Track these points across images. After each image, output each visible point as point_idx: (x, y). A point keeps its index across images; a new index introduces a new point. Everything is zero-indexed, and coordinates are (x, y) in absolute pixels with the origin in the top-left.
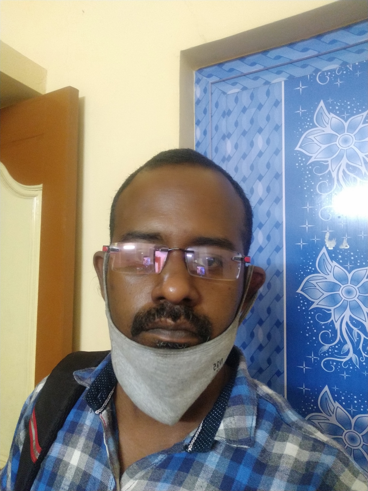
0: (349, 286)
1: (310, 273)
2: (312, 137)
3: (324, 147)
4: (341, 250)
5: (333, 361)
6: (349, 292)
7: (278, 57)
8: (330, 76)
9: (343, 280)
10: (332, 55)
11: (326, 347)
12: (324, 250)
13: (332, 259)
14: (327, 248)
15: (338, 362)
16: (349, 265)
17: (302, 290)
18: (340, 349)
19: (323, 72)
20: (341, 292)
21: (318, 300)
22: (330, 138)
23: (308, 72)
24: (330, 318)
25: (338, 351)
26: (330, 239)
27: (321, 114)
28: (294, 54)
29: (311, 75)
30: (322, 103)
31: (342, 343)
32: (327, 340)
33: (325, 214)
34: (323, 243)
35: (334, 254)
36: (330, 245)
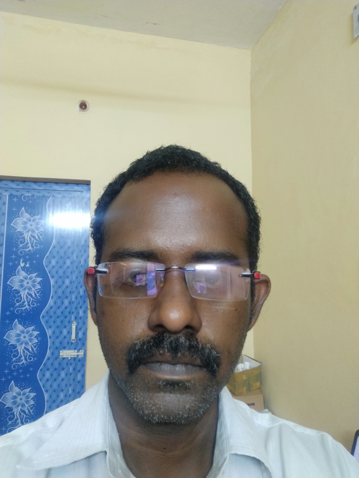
0: (28, 280)
1: (13, 276)
2: (18, 221)
3: (23, 226)
4: (26, 267)
5: (20, 309)
6: (28, 283)
7: (6, 185)
8: (27, 198)
9: (26, 278)
10: (29, 190)
11: (18, 304)
12: (19, 267)
13: (23, 270)
14: (21, 266)
15: (21, 310)
16: (29, 273)
17: (9, 282)
18: (23, 304)
19: (25, 196)
20: (25, 283)
21: (16, 286)
22: (25, 223)
23: (19, 194)
24: (19, 293)
25: (22, 305)
26: (22, 262)
27: (22, 212)
28: (13, 185)
29: (20, 196)
30: (23, 208)
31: (24, 302)
32: (18, 301)
33: (21, 253)
34: (19, 264)
35: (23, 269)
36: (22, 265)
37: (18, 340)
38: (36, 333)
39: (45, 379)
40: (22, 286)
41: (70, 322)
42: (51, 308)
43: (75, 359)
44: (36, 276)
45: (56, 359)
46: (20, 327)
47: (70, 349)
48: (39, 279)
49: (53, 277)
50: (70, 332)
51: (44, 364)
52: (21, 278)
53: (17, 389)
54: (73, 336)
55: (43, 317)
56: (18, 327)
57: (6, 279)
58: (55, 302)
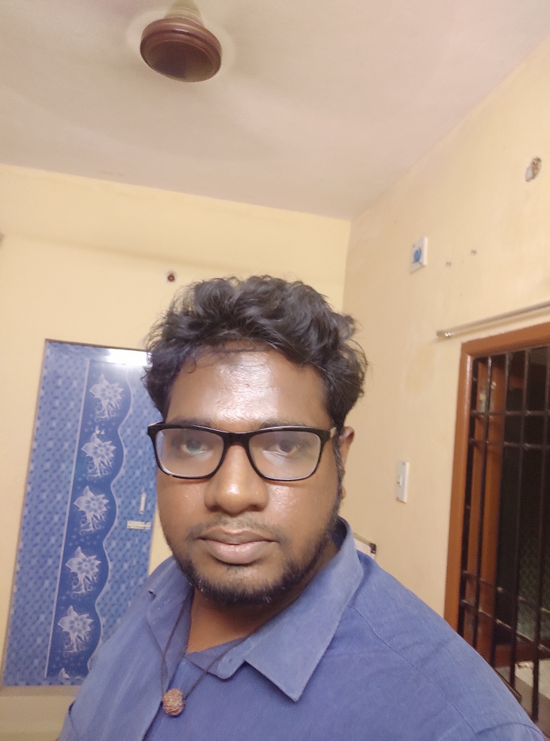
0: (102, 448)
1: (88, 442)
2: (97, 387)
3: (101, 393)
5: (92, 476)
6: (101, 451)
9: (100, 446)
11: (90, 471)
12: (94, 434)
15: (94, 477)
16: (103, 440)
17: (84, 449)
18: (95, 472)
20: (99, 451)
21: (89, 453)
22: (104, 390)
24: (92, 460)
31: (96, 469)
32: (90, 468)
33: (98, 420)
34: (94, 431)
35: (99, 436)
36: (98, 432)
37: (88, 507)
38: (106, 501)
39: (111, 548)
40: (95, 453)
41: (140, 493)
42: (123, 477)
43: (141, 531)
44: (111, 445)
45: (123, 528)
46: (91, 494)
47: (137, 520)
48: (113, 448)
49: (126, 446)
50: (139, 504)
51: (112, 534)
52: (96, 445)
53: (82, 556)
54: (142, 508)
55: (114, 486)
56: (89, 494)
57: (81, 445)
58: (127, 472)
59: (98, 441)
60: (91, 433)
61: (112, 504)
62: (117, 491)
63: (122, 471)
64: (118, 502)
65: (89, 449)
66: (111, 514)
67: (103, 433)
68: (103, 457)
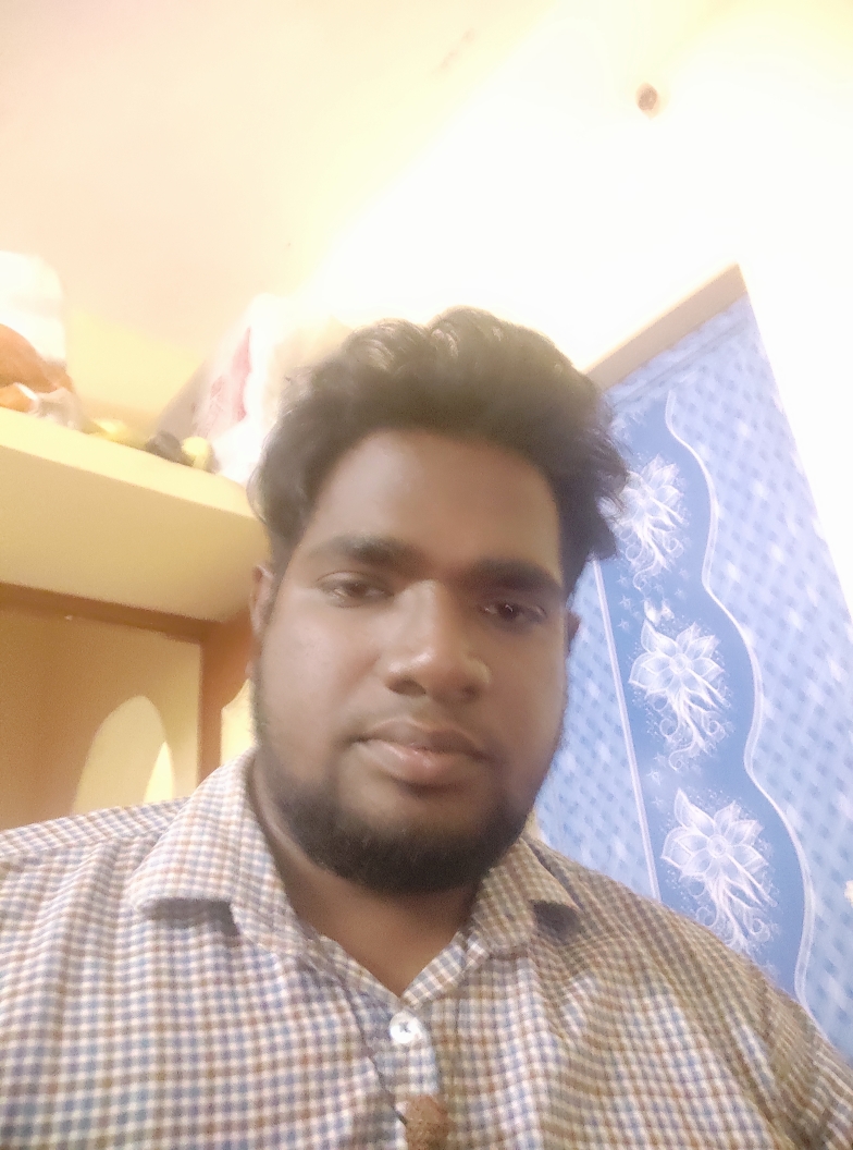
0: (679, 656)
1: (637, 655)
4: (664, 618)
9: (671, 652)
12: (647, 623)
13: (658, 631)
14: (649, 621)
15: (685, 753)
16: (673, 633)
18: (684, 735)
20: (673, 668)
21: (652, 686)
24: (665, 703)
25: (682, 738)
26: (650, 608)
31: (685, 727)
32: (668, 730)
33: (639, 582)
34: (644, 618)
35: (659, 627)
37: (704, 863)
38: (750, 828)
42: (771, 726)
44: (699, 636)
46: (697, 815)
48: (707, 643)
52: (662, 656)
56: (694, 818)
57: (625, 673)
58: (779, 705)
59: (662, 641)
60: (637, 627)
61: (773, 830)
62: (773, 781)
63: (763, 706)
64: (790, 818)
65: (649, 675)
66: (783, 872)
67: (667, 611)
68: (691, 682)
